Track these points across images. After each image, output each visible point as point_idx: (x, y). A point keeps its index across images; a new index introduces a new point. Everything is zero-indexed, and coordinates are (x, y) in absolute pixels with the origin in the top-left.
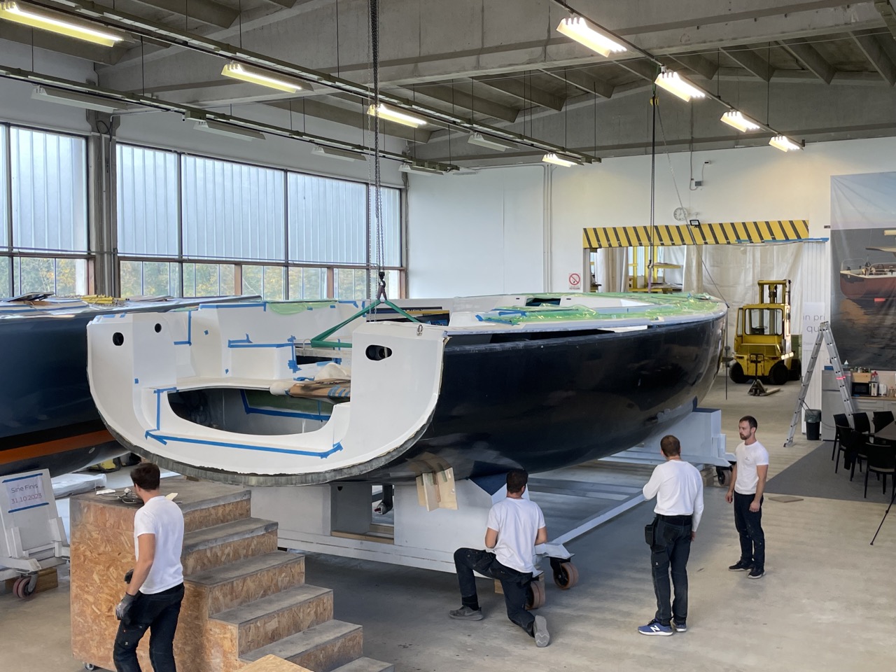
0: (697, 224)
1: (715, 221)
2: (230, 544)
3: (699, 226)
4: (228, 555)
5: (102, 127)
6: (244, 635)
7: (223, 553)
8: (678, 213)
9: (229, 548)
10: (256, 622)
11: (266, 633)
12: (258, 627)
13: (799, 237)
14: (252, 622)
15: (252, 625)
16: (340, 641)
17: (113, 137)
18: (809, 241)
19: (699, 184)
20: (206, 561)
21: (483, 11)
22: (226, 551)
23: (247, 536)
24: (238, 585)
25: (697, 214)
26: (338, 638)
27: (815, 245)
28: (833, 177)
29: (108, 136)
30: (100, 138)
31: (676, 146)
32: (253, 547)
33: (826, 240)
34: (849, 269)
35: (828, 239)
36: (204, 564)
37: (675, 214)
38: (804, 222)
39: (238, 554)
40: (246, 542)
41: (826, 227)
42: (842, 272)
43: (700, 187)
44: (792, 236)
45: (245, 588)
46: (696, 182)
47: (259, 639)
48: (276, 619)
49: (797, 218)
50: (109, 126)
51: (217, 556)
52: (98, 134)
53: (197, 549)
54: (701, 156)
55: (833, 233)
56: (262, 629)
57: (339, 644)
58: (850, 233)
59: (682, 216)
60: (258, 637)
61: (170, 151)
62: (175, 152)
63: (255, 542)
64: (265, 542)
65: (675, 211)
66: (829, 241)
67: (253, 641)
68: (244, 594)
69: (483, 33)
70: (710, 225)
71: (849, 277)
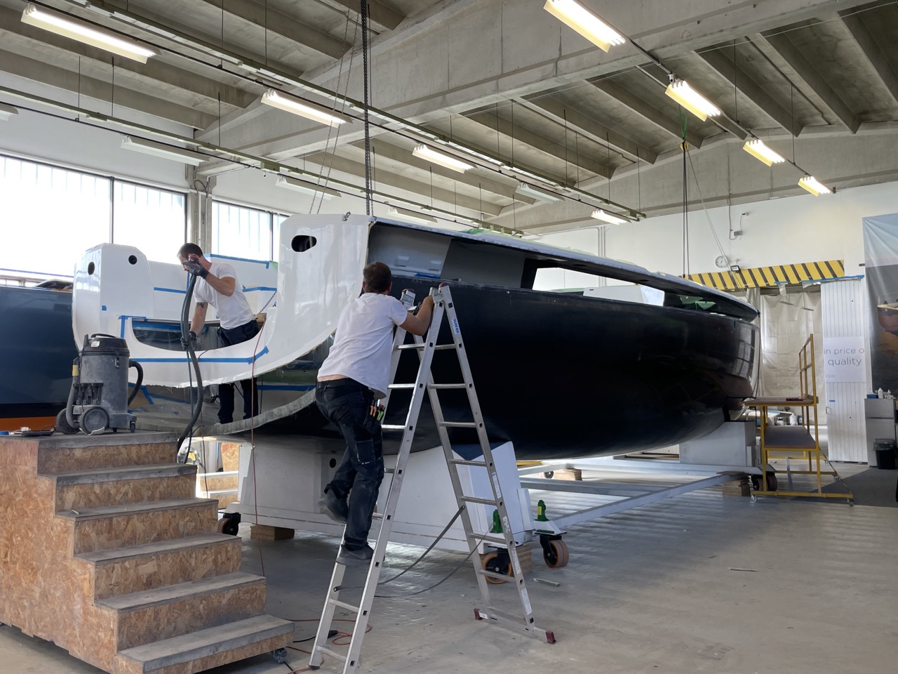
0: (738, 269)
1: (754, 266)
2: (128, 482)
3: (739, 271)
4: (126, 494)
5: (199, 186)
6: (104, 576)
7: (118, 491)
8: (719, 261)
9: (127, 486)
10: (123, 562)
11: (138, 578)
12: (126, 569)
13: (835, 276)
14: (116, 561)
15: (117, 565)
16: (232, 592)
17: (209, 195)
18: (844, 279)
19: (737, 234)
20: (93, 498)
21: (502, 41)
22: (123, 490)
23: (153, 476)
24: (120, 523)
25: (738, 260)
26: (228, 588)
27: (852, 282)
28: (865, 219)
29: (205, 194)
30: (197, 195)
31: (716, 202)
32: (161, 488)
33: (860, 277)
34: (886, 303)
35: (863, 276)
36: (90, 501)
37: (716, 262)
38: (839, 262)
39: (140, 494)
40: (152, 482)
41: (860, 265)
42: (879, 306)
43: (739, 237)
44: (828, 275)
45: (129, 527)
46: (735, 233)
47: (127, 583)
48: (155, 562)
49: (832, 258)
50: (205, 185)
51: (110, 494)
52: (195, 192)
53: (80, 482)
54: (739, 209)
55: (868, 270)
56: (132, 572)
57: (228, 596)
58: (885, 270)
59: (724, 263)
60: (126, 580)
61: (264, 211)
62: (269, 212)
63: (165, 484)
64: (178, 485)
65: (717, 259)
66: (865, 278)
67: (117, 584)
68: (127, 534)
69: (502, 60)
70: (750, 271)
71: (886, 310)
